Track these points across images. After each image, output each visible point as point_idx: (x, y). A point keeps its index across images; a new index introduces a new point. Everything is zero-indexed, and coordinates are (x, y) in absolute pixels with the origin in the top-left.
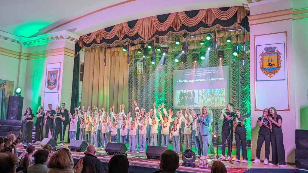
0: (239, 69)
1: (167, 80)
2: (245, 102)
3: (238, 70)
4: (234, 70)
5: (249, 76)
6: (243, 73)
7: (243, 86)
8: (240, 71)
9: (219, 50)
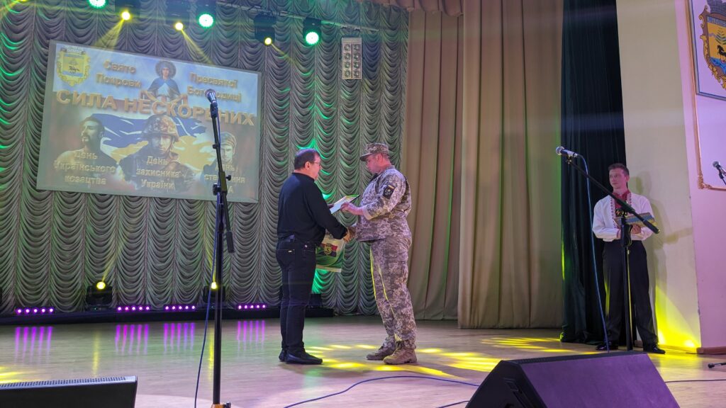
0: (291, 87)
1: (14, 71)
3: (289, 93)
4: (278, 87)
5: (318, 113)
6: (304, 102)
7: (303, 139)
8: (295, 95)
9: (263, 13)
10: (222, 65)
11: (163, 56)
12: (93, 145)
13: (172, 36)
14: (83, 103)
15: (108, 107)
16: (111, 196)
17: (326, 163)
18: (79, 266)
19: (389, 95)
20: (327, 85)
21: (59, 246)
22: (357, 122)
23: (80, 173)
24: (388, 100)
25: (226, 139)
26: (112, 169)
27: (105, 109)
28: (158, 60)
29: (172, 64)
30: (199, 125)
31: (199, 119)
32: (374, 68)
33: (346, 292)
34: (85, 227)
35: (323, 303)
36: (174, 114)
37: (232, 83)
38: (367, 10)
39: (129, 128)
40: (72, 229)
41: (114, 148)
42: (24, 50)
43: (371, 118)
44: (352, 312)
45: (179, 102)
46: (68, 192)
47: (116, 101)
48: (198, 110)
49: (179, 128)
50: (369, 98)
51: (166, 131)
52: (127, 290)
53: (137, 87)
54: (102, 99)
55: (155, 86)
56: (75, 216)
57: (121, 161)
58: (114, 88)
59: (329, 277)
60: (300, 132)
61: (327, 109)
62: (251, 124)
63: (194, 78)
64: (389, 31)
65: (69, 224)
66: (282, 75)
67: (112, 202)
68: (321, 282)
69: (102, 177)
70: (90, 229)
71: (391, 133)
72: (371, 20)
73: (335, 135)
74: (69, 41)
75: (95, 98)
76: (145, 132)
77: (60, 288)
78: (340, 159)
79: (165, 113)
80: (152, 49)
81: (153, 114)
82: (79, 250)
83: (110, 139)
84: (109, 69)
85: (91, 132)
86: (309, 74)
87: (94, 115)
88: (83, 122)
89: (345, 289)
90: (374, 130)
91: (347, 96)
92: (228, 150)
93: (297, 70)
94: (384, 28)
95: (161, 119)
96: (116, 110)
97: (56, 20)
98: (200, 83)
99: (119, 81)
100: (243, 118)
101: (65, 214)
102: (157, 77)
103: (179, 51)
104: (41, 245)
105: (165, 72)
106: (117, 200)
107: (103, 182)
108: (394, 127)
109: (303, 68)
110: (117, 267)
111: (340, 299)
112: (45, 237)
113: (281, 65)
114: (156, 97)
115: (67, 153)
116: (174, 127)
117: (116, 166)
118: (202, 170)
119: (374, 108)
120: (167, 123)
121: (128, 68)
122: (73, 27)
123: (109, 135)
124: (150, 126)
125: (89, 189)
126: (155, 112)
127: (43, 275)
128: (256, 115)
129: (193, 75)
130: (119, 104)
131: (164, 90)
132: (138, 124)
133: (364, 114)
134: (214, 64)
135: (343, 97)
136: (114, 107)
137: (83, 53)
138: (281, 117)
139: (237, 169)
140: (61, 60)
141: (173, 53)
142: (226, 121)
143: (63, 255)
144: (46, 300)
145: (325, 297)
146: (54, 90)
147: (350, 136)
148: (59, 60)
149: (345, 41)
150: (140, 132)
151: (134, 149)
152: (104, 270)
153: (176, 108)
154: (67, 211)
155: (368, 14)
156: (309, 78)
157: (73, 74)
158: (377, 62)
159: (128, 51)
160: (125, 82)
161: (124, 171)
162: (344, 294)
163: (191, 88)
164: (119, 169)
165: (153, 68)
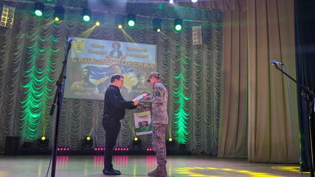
0: (171, 50)
1: (56, 50)
2: (178, 94)
3: (169, 53)
4: (165, 51)
5: (183, 61)
6: (176, 57)
7: (176, 73)
8: (172, 53)
9: (156, 18)
10: (140, 42)
11: (115, 40)
12: (86, 79)
13: (119, 32)
14: (83, 62)
15: (93, 63)
16: (93, 100)
17: (187, 83)
18: (80, 130)
19: (217, 51)
20: (187, 48)
21: (72, 122)
22: (202, 64)
23: (81, 91)
24: (216, 54)
25: (142, 74)
26: (94, 89)
27: (91, 63)
28: (113, 42)
29: (119, 44)
30: (130, 69)
31: (130, 66)
32: (209, 39)
33: (198, 144)
34: (83, 113)
35: (187, 149)
36: (120, 64)
37: (144, 50)
38: (206, 14)
39: (101, 71)
40: (77, 114)
41: (95, 80)
42: (60, 41)
43: (208, 62)
44: (201, 153)
45: (122, 59)
46: (76, 99)
47: (96, 60)
48: (130, 62)
49: (122, 70)
50: (207, 53)
51: (116, 72)
52: (99, 141)
53: (105, 54)
54: (90, 60)
55: (112, 53)
56: (78, 109)
57: (98, 85)
58: (95, 55)
59: (189, 136)
60: (175, 70)
61: (187, 59)
62: (153, 67)
63: (128, 49)
64: (216, 22)
65: (76, 112)
66: (166, 45)
67: (93, 103)
68: (185, 138)
69: (89, 92)
70: (85, 114)
71: (218, 69)
72: (207, 18)
73: (191, 71)
74: (78, 37)
75: (87, 59)
76: (108, 73)
77: (72, 140)
78: (194, 82)
79: (116, 64)
80: (111, 38)
81: (111, 65)
82: (80, 124)
83: (93, 76)
84: (93, 47)
85: (85, 73)
86: (179, 44)
87: (87, 66)
88: (83, 69)
89: (197, 142)
90: (210, 68)
91: (196, 53)
92: (143, 79)
93: (173, 43)
94: (214, 21)
95: (114, 67)
96: (95, 64)
97: (73, 28)
98: (130, 51)
99: (97, 51)
100: (149, 65)
101: (75, 108)
102: (113, 49)
103: (122, 38)
104: (65, 121)
105: (116, 47)
106: (96, 102)
107: (90, 94)
108: (219, 66)
109: (176, 42)
110: (95, 131)
111: (195, 147)
112: (67, 118)
113: (166, 41)
114: (112, 58)
115: (76, 83)
116: (119, 70)
117: (96, 88)
118: (132, 88)
119: (209, 58)
120: (117, 69)
121: (101, 46)
122: (79, 31)
123: (93, 74)
124: (110, 70)
125: (85, 98)
126: (112, 64)
127: (66, 134)
128: (155, 64)
129: (128, 48)
130: (97, 61)
131: (116, 54)
132: (105, 69)
133: (205, 61)
134: (136, 42)
135: (194, 54)
136: (95, 63)
137: (83, 41)
138: (166, 64)
139: (147, 87)
140: (74, 45)
141: (120, 39)
142: (142, 66)
143: (73, 126)
144: (67, 145)
145: (188, 146)
146: (71, 57)
147: (198, 71)
148: (73, 44)
149: (194, 28)
150: (105, 73)
151: (103, 80)
152: (90, 132)
153: (121, 62)
154: (75, 107)
155: (206, 15)
156: (178, 46)
157: (79, 50)
158: (210, 37)
159: (101, 39)
160: (100, 52)
161: (99, 90)
162: (197, 144)
163: (127, 53)
164: (97, 89)
165: (111, 45)
